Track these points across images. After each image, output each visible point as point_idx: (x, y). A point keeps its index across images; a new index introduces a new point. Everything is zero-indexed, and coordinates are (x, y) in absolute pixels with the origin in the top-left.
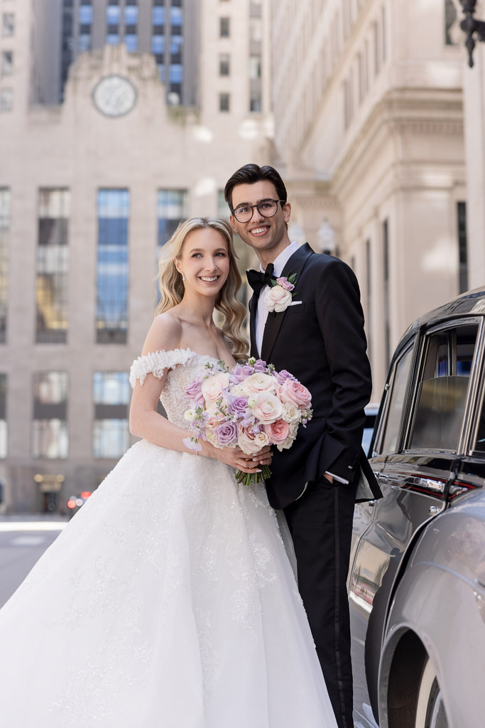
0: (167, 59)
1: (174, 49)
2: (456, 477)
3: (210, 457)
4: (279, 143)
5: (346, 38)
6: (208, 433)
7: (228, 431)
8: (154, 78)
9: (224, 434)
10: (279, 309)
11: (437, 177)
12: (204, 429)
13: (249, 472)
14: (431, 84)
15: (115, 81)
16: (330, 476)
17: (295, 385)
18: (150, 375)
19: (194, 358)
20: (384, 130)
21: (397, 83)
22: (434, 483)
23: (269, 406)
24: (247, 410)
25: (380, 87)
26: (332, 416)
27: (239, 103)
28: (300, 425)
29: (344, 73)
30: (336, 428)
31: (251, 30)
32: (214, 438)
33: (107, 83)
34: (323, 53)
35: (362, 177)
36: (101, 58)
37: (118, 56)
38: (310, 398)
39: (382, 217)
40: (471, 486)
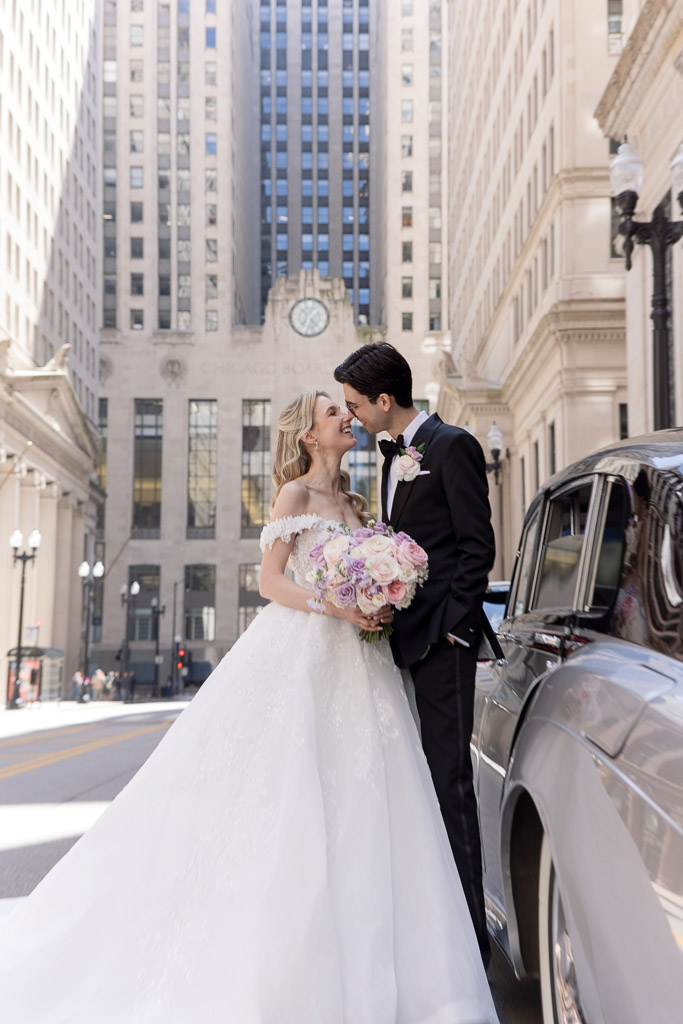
0: (356, 283)
1: (363, 274)
2: (572, 633)
3: (335, 615)
4: (455, 358)
5: (516, 256)
6: (329, 594)
7: (348, 592)
8: (343, 301)
9: (344, 595)
10: (408, 479)
11: (600, 382)
12: (326, 590)
13: (371, 630)
14: (595, 296)
15: (310, 304)
16: (452, 637)
17: (412, 547)
18: (278, 541)
19: (320, 523)
20: (551, 341)
21: (563, 296)
22: (550, 638)
23: (386, 567)
24: (364, 571)
25: (547, 302)
26: (456, 580)
27: (421, 322)
28: (418, 584)
29: (515, 290)
30: (460, 592)
31: (431, 253)
32: (334, 598)
33: (302, 305)
34: (496, 272)
35: (530, 385)
36: (297, 282)
37: (311, 280)
38: (427, 558)
39: (549, 421)
40: (586, 641)
